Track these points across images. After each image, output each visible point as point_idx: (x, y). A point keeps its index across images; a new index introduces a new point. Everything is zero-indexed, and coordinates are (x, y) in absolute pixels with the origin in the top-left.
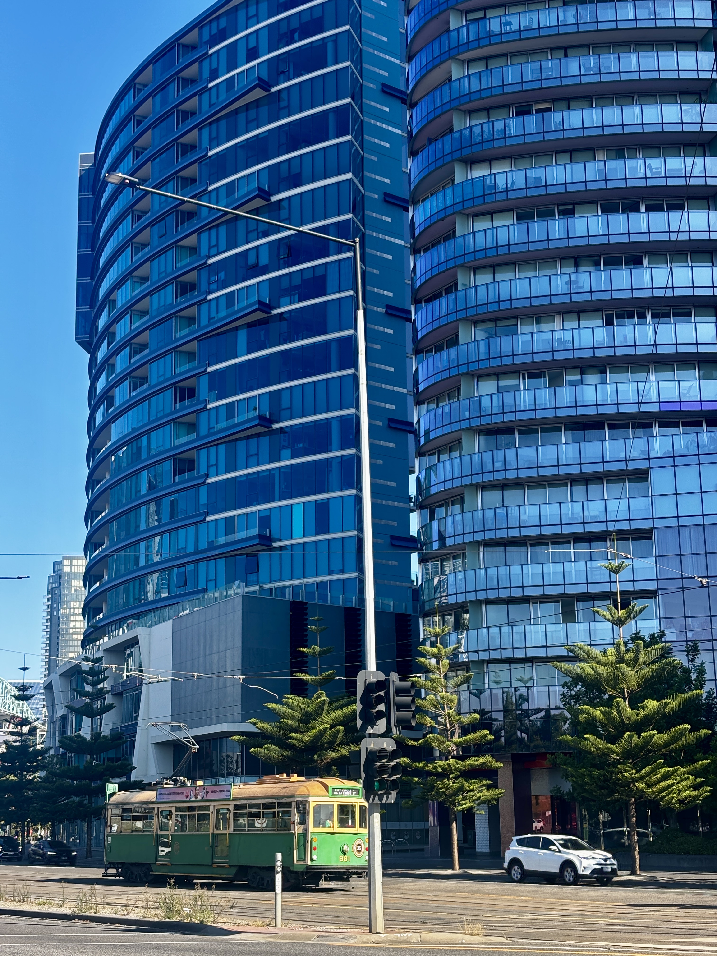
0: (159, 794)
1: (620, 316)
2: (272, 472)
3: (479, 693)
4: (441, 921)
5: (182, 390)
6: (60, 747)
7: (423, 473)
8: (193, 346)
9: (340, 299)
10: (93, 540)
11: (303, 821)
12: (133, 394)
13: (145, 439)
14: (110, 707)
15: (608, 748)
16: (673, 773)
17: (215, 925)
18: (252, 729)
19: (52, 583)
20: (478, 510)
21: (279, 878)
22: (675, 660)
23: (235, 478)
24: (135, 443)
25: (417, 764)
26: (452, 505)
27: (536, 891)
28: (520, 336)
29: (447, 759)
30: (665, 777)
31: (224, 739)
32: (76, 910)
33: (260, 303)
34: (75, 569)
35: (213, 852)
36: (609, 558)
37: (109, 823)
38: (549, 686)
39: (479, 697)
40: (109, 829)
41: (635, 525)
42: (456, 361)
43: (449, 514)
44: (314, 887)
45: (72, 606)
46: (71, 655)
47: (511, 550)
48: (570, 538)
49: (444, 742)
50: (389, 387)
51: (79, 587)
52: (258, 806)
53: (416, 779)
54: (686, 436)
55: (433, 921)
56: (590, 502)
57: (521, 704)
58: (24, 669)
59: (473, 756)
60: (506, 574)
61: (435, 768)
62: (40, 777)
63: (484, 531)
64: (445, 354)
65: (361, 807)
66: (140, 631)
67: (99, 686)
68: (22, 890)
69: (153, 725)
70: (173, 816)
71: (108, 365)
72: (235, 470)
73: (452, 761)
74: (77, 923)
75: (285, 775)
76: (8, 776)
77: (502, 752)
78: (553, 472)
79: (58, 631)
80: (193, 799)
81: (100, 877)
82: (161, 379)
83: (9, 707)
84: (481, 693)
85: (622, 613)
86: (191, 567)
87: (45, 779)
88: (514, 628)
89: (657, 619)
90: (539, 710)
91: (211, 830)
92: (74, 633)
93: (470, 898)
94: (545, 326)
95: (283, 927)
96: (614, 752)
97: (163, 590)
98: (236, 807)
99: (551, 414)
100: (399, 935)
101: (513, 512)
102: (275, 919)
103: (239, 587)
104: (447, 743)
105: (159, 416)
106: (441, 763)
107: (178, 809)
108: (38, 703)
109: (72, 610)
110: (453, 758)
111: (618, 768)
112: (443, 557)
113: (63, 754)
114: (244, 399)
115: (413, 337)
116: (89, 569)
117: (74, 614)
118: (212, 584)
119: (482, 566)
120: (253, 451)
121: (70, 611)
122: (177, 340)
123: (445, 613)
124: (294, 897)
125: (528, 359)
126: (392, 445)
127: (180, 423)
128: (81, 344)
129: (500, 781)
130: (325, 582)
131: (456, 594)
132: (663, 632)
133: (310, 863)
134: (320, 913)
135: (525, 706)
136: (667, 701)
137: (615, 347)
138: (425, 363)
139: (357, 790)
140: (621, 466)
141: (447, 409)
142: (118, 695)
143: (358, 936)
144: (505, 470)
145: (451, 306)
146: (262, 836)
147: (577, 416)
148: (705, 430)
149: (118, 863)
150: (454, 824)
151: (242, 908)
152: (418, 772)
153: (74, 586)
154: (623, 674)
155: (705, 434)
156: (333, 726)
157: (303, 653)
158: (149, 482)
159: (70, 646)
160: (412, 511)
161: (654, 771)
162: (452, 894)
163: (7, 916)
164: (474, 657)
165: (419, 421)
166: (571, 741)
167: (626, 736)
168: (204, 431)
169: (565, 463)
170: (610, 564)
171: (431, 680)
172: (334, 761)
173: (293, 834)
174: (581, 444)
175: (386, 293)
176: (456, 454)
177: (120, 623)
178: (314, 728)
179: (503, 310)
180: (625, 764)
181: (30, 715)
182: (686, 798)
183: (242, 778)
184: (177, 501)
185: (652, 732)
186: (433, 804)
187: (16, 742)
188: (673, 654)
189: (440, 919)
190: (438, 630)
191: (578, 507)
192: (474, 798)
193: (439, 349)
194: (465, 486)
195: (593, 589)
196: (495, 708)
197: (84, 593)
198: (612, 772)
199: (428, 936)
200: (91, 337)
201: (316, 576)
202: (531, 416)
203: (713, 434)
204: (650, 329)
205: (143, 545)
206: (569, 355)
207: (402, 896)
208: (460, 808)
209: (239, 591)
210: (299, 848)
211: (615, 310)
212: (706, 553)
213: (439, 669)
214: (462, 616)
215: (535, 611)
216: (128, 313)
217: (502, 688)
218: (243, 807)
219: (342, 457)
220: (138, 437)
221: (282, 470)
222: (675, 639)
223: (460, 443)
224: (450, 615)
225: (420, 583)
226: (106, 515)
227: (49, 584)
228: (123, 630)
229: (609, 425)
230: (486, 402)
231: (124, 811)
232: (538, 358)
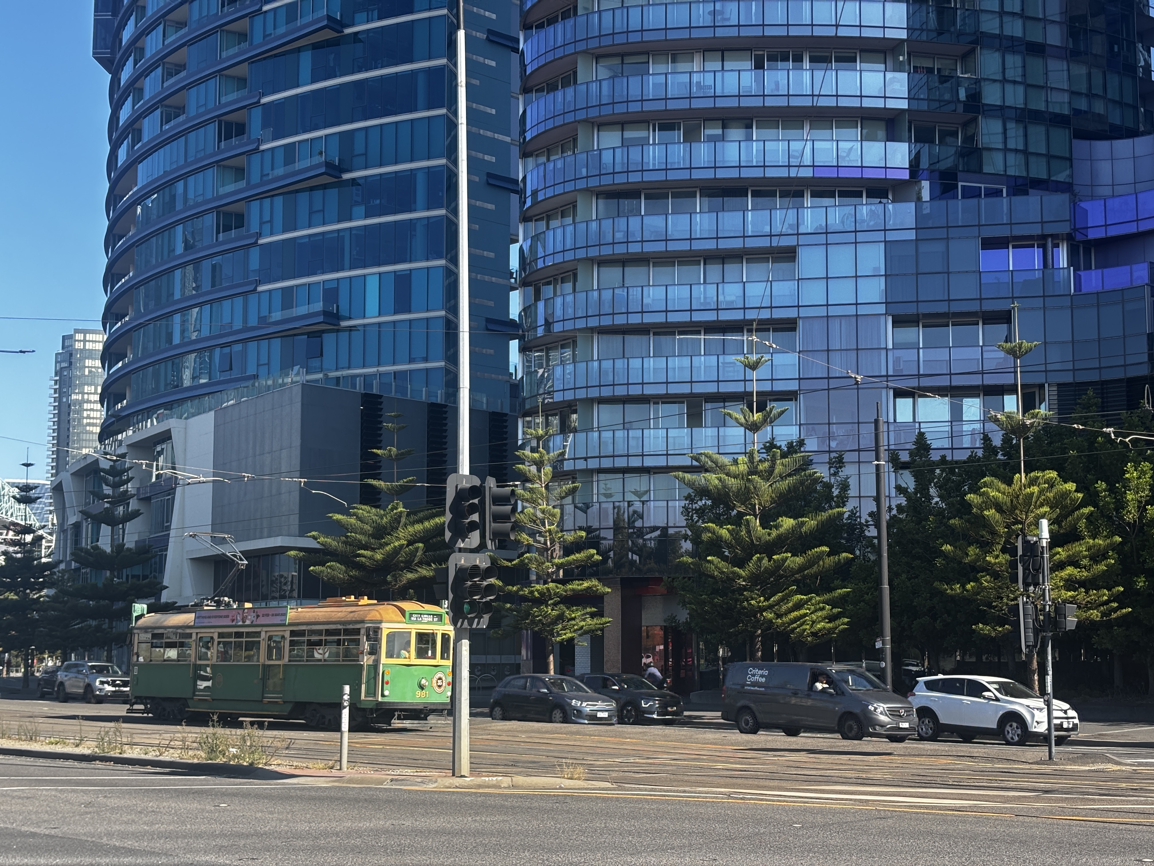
0: (198, 617)
1: (773, 58)
2: (341, 234)
3: (586, 508)
4: (535, 765)
5: (228, 125)
6: (72, 560)
7: (529, 242)
8: (243, 70)
9: (430, 18)
10: (114, 310)
11: (374, 651)
12: (166, 127)
13: (180, 185)
14: (136, 514)
15: (734, 573)
16: (806, 602)
17: (267, 768)
18: (313, 544)
19: (60, 362)
20: (593, 290)
21: (345, 714)
22: (816, 473)
23: (294, 239)
24: (167, 190)
25: (510, 587)
26: (562, 283)
27: (644, 732)
28: (651, 77)
29: (545, 583)
30: (798, 606)
31: (277, 556)
32: (96, 750)
33: (329, 18)
34: (89, 346)
35: (264, 686)
36: (745, 352)
37: (135, 651)
38: (667, 501)
39: (586, 513)
40: (135, 657)
41: (778, 314)
42: (573, 105)
43: (559, 293)
44: (385, 726)
45: (86, 391)
46: (85, 451)
47: (632, 340)
48: (701, 326)
49: (543, 563)
50: (489, 134)
51: (95, 367)
52: (319, 632)
53: (508, 605)
54: (842, 208)
55: (526, 765)
56: (725, 285)
57: (634, 522)
58: (27, 465)
59: (575, 580)
60: (624, 368)
61: (532, 592)
62: (47, 596)
63: (599, 315)
64: (559, 94)
65: (443, 635)
66: (173, 424)
67: (122, 489)
68: (29, 728)
69: (191, 536)
70: (216, 643)
71: (134, 89)
72: (295, 229)
73: (551, 585)
74: (98, 764)
75: (353, 597)
76: (6, 594)
77: (611, 576)
78: (685, 246)
79: (69, 421)
80: (241, 623)
81: (124, 714)
82: (202, 110)
83: (7, 512)
84: (588, 508)
85: (757, 416)
86: (238, 347)
87: (54, 599)
88: (630, 432)
89: (796, 425)
90: (654, 529)
91: (262, 660)
92: (89, 424)
93: (568, 740)
94: (682, 66)
95: (350, 770)
96: (740, 577)
97: (203, 376)
98: (293, 633)
99: (684, 175)
100: (487, 779)
101: (636, 293)
102: (340, 761)
103: (298, 374)
104: (547, 564)
105: (199, 156)
106: (538, 587)
107: (221, 635)
108: (43, 508)
109: (86, 396)
110: (553, 581)
111: (743, 595)
112: (549, 346)
113: (77, 570)
114: (307, 140)
115: (521, 73)
116: (108, 346)
117: (89, 402)
118: (263, 370)
119: (595, 358)
120: (318, 206)
121: (83, 397)
122: (223, 61)
123: (549, 413)
124: (362, 738)
125: (660, 106)
126: (491, 207)
127: (225, 167)
128: (100, 60)
129: (607, 609)
130: (405, 372)
131: (564, 390)
132: (803, 440)
133: (380, 699)
134: (393, 755)
135: (638, 524)
136: (804, 519)
137: (764, 96)
138: (535, 106)
139: (440, 617)
140: (764, 243)
141: (559, 164)
142: (147, 500)
143: (439, 780)
144: (628, 242)
145: (569, 35)
146: (323, 666)
147: (715, 179)
148: (864, 202)
149: (147, 698)
150: (551, 658)
151: (299, 749)
152: (510, 597)
153: (88, 367)
154: (755, 488)
155: (865, 207)
156: (410, 543)
157: (377, 455)
158: (186, 242)
159: (83, 440)
160: (514, 289)
161: (784, 599)
162: (547, 736)
163: (11, 757)
164: (581, 465)
165: (525, 178)
166: (692, 563)
167: (755, 558)
168: (255, 178)
169: (698, 236)
170: (747, 358)
171: (531, 490)
172: (411, 584)
173: (362, 666)
174: (719, 214)
175: (487, 14)
176: (569, 220)
177: (148, 413)
178: (387, 544)
179: (632, 43)
180: (752, 591)
181: (34, 521)
182: (820, 630)
183: (299, 601)
184: (221, 266)
185: (785, 555)
186: (527, 635)
187: (17, 553)
188: (813, 466)
189: (534, 762)
190: (540, 432)
191: (711, 289)
192: (576, 627)
193: (552, 88)
194: (579, 260)
195: (725, 388)
196: (603, 525)
197: (102, 375)
198: (737, 600)
199: (520, 780)
200: (113, 53)
201: (394, 364)
202: (660, 176)
203: (873, 207)
204: (807, 76)
205: (177, 318)
206: (708, 104)
207: (489, 737)
208: (558, 639)
209: (298, 379)
210: (368, 682)
211: (766, 50)
212: (857, 349)
213: (540, 478)
214: (569, 417)
215: (656, 412)
216: (160, 23)
217: (614, 502)
218: (302, 633)
219: (428, 218)
220: (171, 183)
221: (354, 232)
222: (816, 449)
223: (575, 207)
224: (555, 415)
225: (519, 376)
226: (130, 279)
227: (56, 362)
228: (152, 421)
229: (752, 191)
230: (607, 157)
231: (154, 636)
232: (672, 105)
